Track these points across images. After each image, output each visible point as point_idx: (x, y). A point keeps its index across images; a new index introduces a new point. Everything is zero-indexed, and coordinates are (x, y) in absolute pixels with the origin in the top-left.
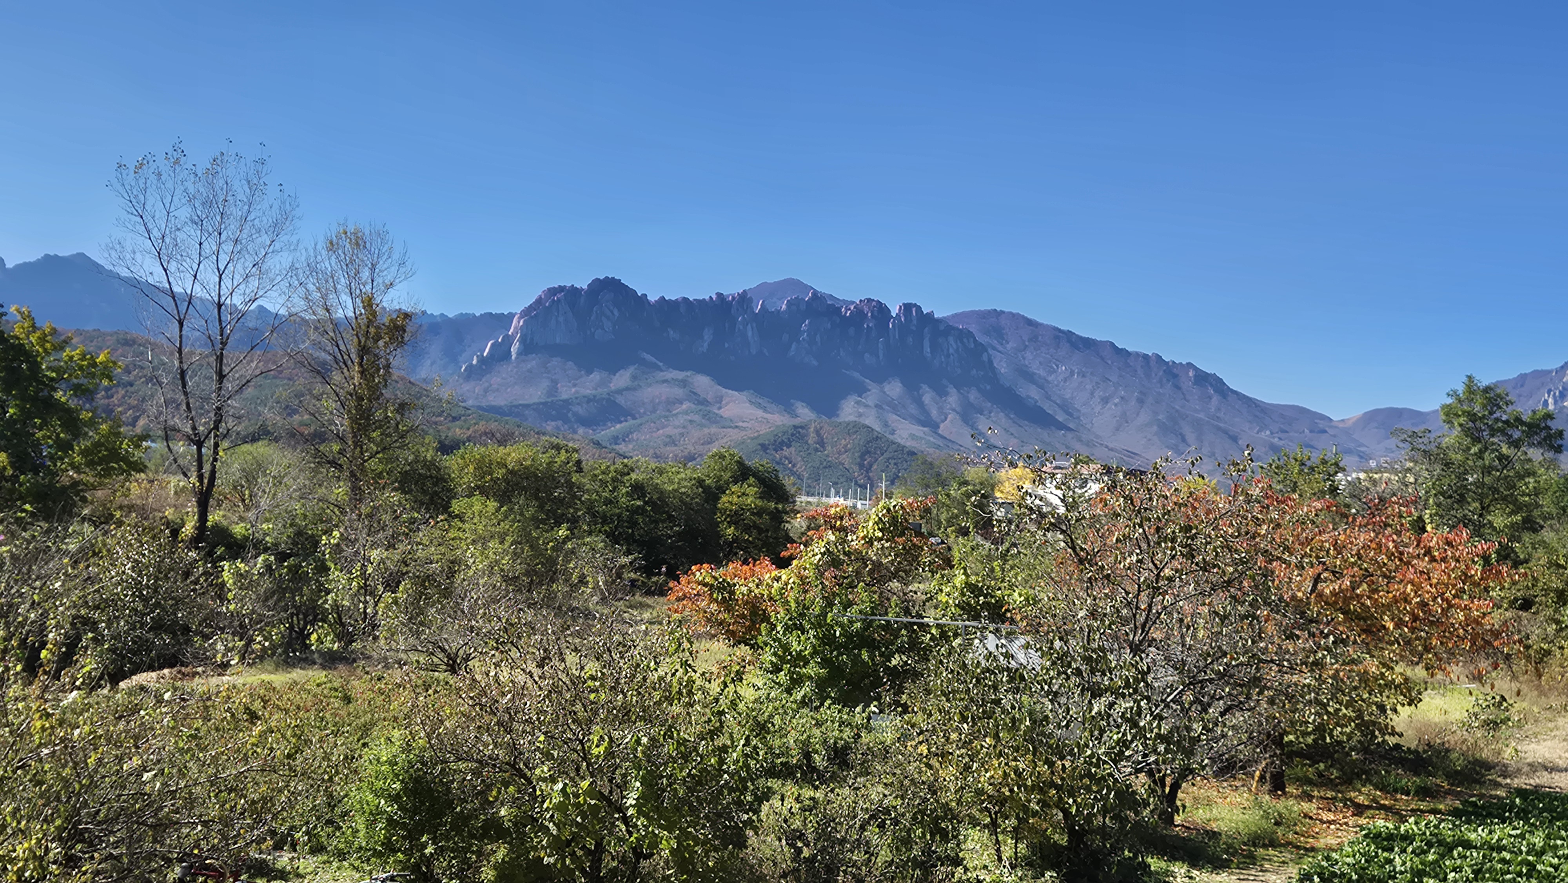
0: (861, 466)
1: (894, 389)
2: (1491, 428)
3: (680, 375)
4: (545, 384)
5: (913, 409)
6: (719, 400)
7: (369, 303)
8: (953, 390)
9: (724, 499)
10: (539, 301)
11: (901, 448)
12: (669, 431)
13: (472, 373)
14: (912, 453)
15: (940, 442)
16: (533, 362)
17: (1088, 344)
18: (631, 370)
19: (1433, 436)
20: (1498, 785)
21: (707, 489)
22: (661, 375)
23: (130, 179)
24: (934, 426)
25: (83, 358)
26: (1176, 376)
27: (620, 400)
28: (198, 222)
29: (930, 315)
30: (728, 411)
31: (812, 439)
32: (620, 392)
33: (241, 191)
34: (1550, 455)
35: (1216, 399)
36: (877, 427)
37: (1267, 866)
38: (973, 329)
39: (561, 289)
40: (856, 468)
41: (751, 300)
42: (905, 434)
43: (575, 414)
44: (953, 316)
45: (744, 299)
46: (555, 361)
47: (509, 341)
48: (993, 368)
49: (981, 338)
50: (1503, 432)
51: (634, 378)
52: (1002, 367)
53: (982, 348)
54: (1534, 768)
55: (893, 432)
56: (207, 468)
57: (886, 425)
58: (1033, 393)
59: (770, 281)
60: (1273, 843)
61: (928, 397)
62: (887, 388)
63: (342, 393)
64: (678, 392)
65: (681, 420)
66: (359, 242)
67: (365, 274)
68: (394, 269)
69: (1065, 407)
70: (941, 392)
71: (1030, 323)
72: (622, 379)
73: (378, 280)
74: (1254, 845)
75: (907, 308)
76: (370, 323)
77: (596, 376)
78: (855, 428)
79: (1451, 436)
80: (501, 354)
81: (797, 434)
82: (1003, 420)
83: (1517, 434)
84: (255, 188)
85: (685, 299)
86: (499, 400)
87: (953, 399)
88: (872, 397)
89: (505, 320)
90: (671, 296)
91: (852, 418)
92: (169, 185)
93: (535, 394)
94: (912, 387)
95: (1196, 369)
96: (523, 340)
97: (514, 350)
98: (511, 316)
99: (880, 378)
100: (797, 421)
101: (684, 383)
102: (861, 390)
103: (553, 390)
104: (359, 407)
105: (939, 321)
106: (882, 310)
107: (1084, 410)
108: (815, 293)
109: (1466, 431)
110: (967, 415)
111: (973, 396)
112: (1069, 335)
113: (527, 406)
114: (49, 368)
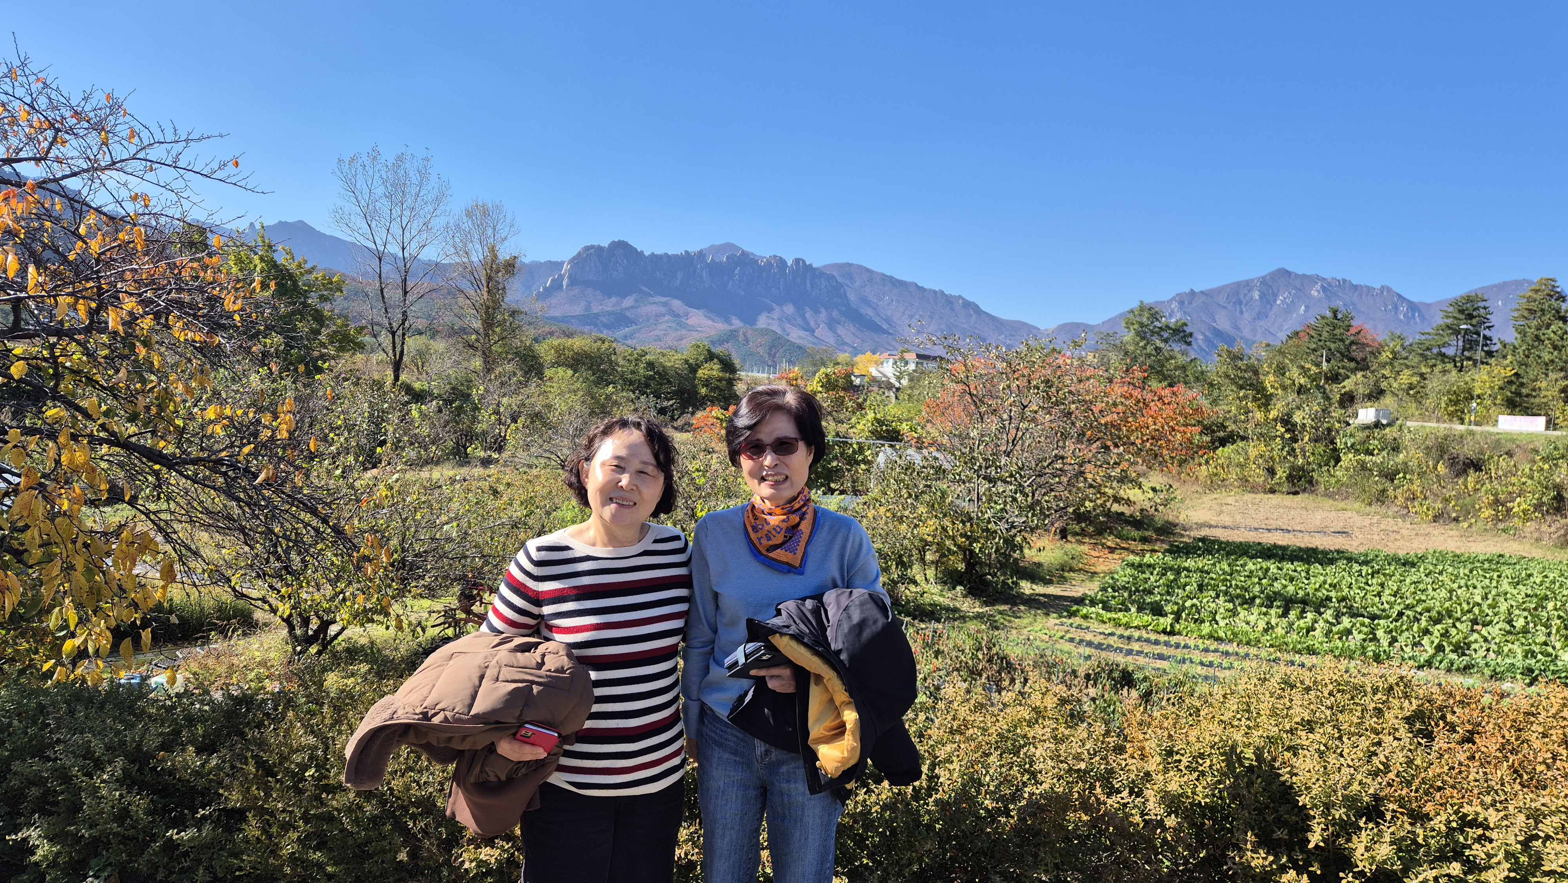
0: (770, 354)
1: (789, 309)
2: (1152, 331)
3: (663, 299)
4: (583, 304)
5: (800, 321)
6: (687, 315)
7: (492, 250)
8: (823, 310)
9: (700, 371)
10: (579, 254)
11: (793, 344)
12: (657, 332)
13: (539, 297)
14: (800, 348)
15: (815, 341)
16: (576, 291)
17: (902, 284)
18: (635, 296)
19: (1118, 336)
20: (1182, 536)
21: (690, 365)
22: (651, 299)
23: (346, 169)
24: (812, 331)
25: (324, 279)
26: (952, 303)
27: (628, 313)
28: (389, 196)
29: (811, 265)
30: (691, 321)
31: (741, 338)
32: (627, 309)
33: (414, 178)
34: (1184, 347)
35: (974, 316)
36: (779, 331)
37: (1074, 582)
38: (835, 274)
39: (592, 247)
40: (766, 355)
41: (705, 255)
42: (795, 336)
43: (601, 322)
44: (825, 266)
45: (701, 254)
46: (589, 291)
47: (561, 277)
48: (846, 297)
49: (840, 280)
50: (1158, 334)
51: (636, 301)
52: (852, 297)
53: (841, 285)
54: (1200, 526)
55: (788, 335)
56: (398, 350)
57: (784, 330)
58: (869, 312)
59: (717, 243)
60: (1072, 570)
61: (809, 314)
62: (785, 308)
63: (477, 305)
64: (663, 309)
65: (664, 326)
66: (485, 213)
67: (490, 232)
68: (507, 229)
69: (888, 321)
70: (817, 312)
71: (868, 271)
72: (629, 302)
73: (497, 236)
74: (1063, 570)
75: (797, 261)
76: (493, 261)
77: (614, 299)
78: (766, 332)
79: (1129, 337)
80: (557, 286)
81: (732, 335)
82: (852, 329)
83: (1166, 335)
84: (423, 175)
85: (666, 254)
86: (556, 313)
87: (823, 315)
88: (776, 314)
89: (558, 265)
90: (658, 252)
91: (764, 326)
92: (370, 173)
93: (578, 310)
94: (799, 309)
95: (964, 299)
96: (570, 277)
97: (565, 283)
98: (562, 263)
99: (781, 303)
100: (732, 328)
101: (665, 304)
102: (770, 310)
103: (588, 307)
104: (487, 312)
105: (815, 269)
106: (782, 262)
107: (899, 322)
108: (743, 251)
109: (1138, 333)
110: (831, 325)
111: (835, 314)
112: (891, 278)
113: (573, 317)
114: (304, 285)
